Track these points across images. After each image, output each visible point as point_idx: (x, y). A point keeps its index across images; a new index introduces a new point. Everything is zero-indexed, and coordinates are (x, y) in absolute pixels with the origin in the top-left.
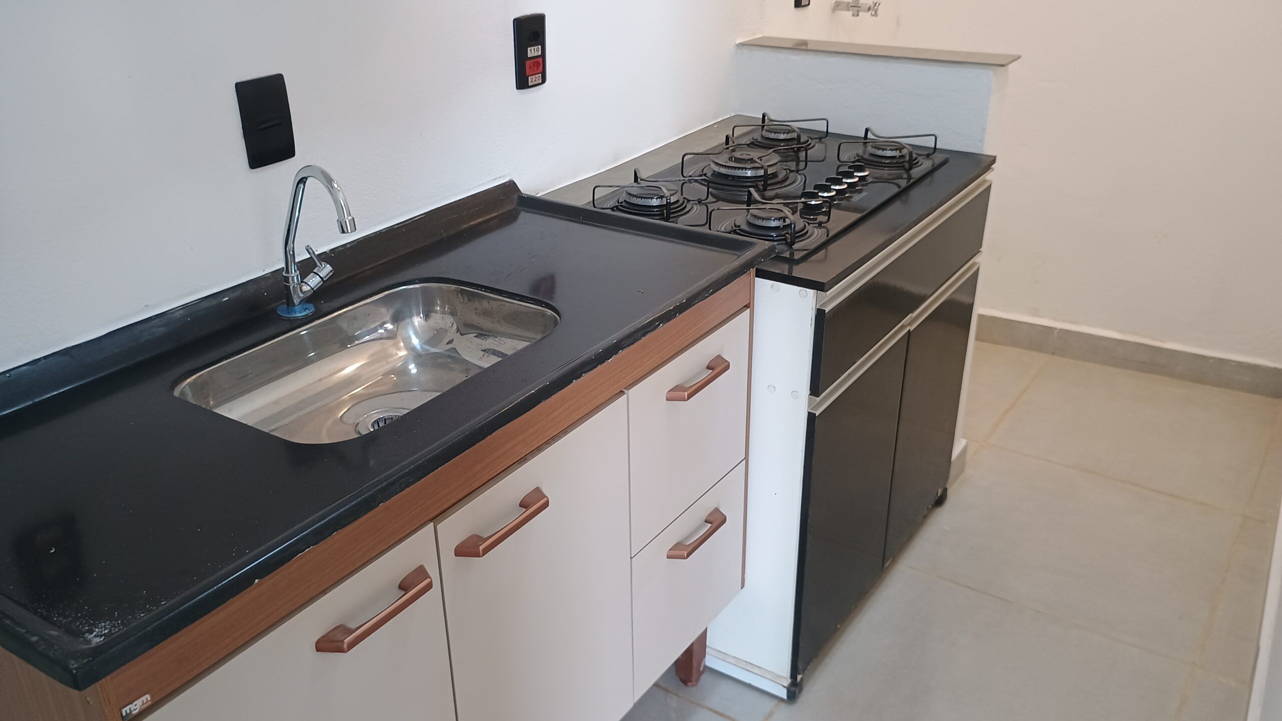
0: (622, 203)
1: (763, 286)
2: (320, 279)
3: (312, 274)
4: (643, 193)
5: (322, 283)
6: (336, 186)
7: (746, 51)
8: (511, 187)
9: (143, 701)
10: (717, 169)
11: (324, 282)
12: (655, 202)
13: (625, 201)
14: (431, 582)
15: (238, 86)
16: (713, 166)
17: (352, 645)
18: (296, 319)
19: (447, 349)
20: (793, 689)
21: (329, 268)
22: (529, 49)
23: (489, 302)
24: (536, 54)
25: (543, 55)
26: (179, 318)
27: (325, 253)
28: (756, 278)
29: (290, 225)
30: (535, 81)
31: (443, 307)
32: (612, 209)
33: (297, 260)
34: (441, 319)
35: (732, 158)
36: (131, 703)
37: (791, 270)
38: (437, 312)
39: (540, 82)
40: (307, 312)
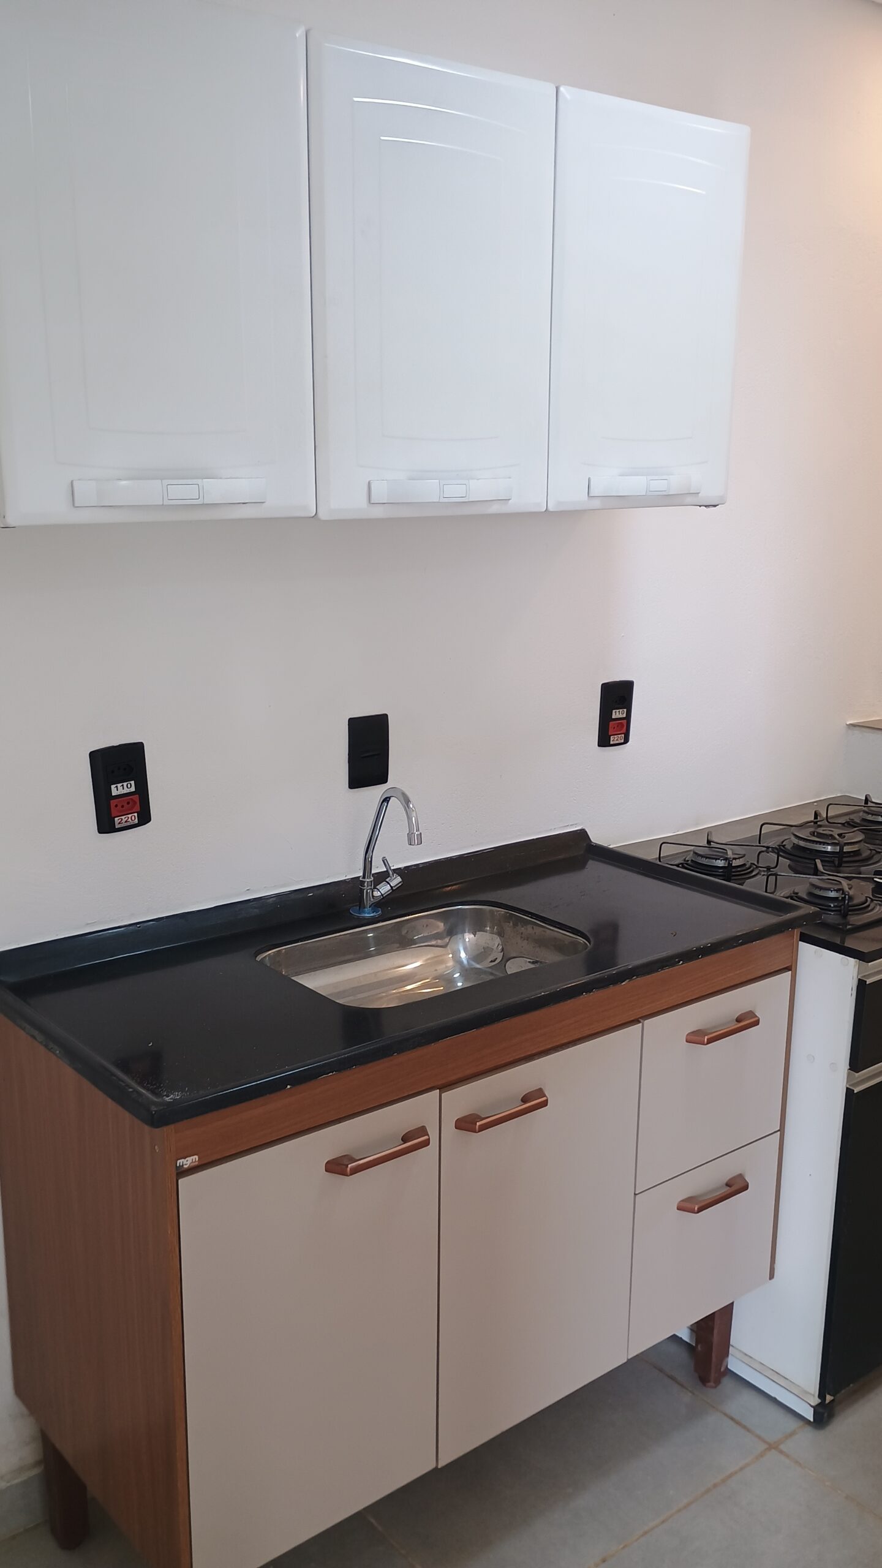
0: (688, 861)
1: (807, 952)
2: (390, 888)
3: (384, 882)
4: (711, 853)
5: (391, 891)
6: (411, 806)
7: (857, 732)
8: (582, 835)
9: (192, 1160)
10: (796, 841)
11: (393, 891)
12: (720, 863)
13: (692, 860)
14: (429, 1139)
15: (352, 722)
16: (793, 838)
17: (355, 1171)
18: (364, 918)
19: (489, 966)
20: (821, 1410)
21: (399, 879)
22: (614, 711)
23: (533, 928)
24: (621, 716)
25: (628, 718)
26: (272, 904)
27: (400, 868)
28: (800, 942)
29: (371, 836)
30: (617, 740)
31: (492, 928)
32: (678, 866)
33: (373, 872)
34: (488, 939)
35: (814, 833)
36: (185, 1158)
37: (843, 941)
38: (486, 931)
39: (622, 741)
40: (375, 914)
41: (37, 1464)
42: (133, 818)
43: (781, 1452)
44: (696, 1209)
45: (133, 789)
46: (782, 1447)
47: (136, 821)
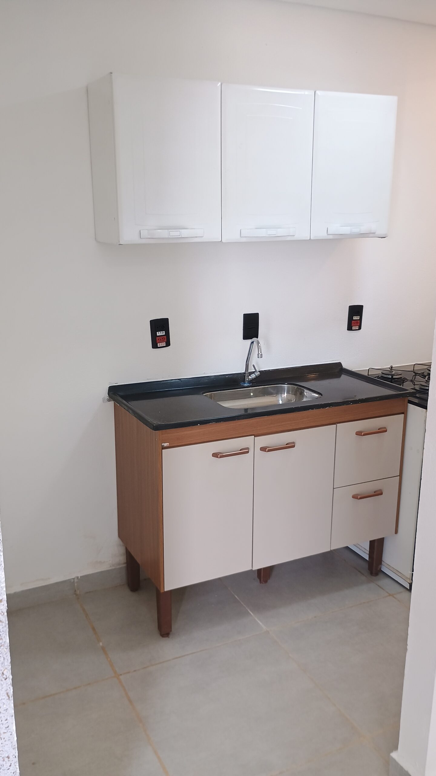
0: (379, 376)
1: (411, 407)
2: (255, 376)
3: (253, 374)
6: (260, 345)
8: (340, 364)
9: (167, 444)
12: (390, 377)
13: (381, 376)
14: (250, 451)
17: (221, 457)
18: (243, 386)
21: (259, 374)
22: (354, 317)
24: (357, 319)
25: (361, 319)
27: (262, 371)
28: (409, 404)
29: (248, 356)
30: (356, 328)
31: (294, 393)
32: (375, 377)
33: (249, 371)
36: (165, 443)
38: (290, 394)
39: (358, 329)
40: (249, 385)
41: (124, 564)
42: (164, 344)
43: (394, 597)
44: (359, 497)
45: (164, 334)
46: (395, 596)
47: (165, 345)
